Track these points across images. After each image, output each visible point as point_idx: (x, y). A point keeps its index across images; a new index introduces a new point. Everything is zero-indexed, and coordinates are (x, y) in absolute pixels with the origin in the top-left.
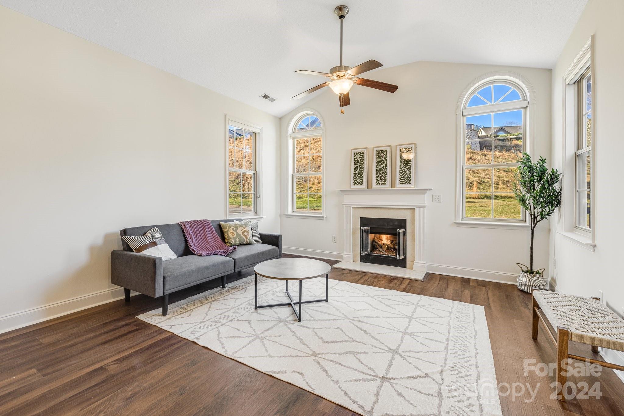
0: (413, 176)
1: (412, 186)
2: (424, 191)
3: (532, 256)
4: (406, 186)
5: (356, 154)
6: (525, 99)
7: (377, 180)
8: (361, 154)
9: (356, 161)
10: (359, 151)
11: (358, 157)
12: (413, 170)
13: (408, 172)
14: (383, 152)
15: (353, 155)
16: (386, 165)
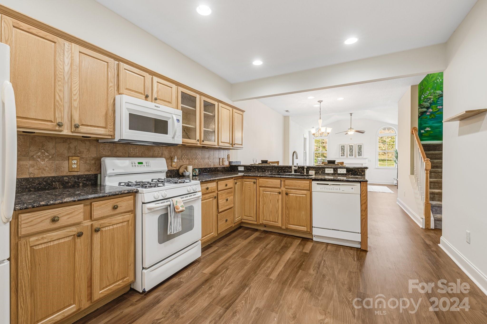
0: (362, 154)
1: (362, 157)
2: (366, 158)
3: (397, 176)
4: (360, 157)
5: (342, 146)
6: (396, 133)
7: (350, 155)
8: (344, 146)
9: (342, 149)
10: (343, 145)
11: (343, 147)
12: (362, 152)
13: (361, 153)
14: (351, 146)
15: (341, 146)
16: (353, 150)
